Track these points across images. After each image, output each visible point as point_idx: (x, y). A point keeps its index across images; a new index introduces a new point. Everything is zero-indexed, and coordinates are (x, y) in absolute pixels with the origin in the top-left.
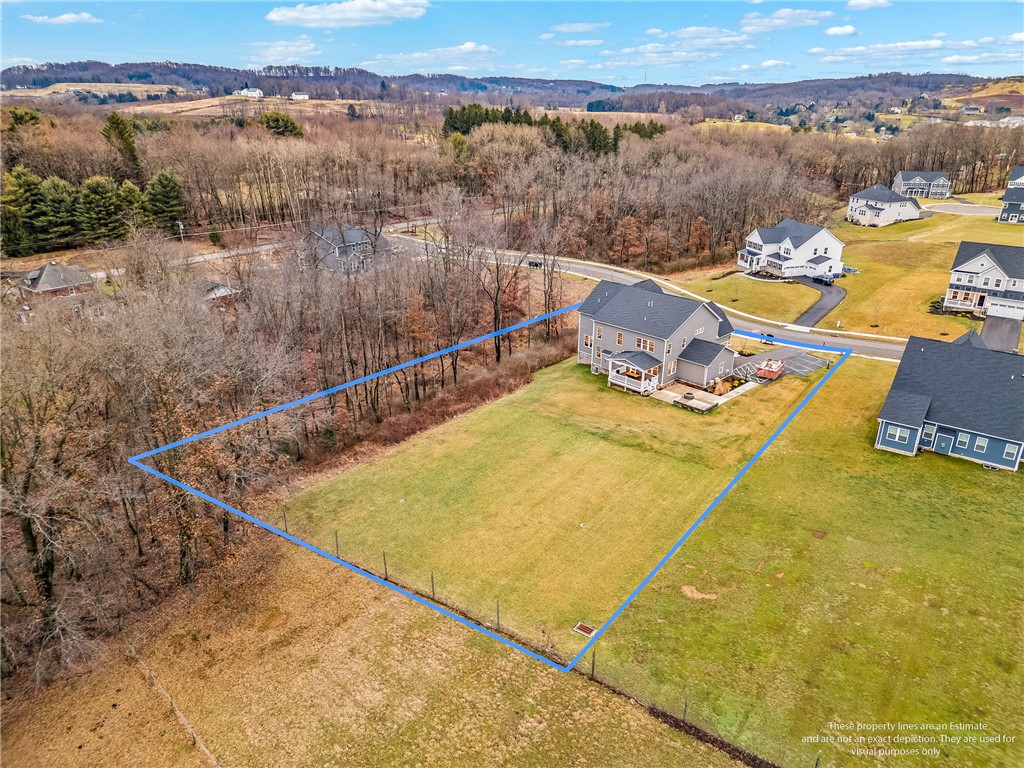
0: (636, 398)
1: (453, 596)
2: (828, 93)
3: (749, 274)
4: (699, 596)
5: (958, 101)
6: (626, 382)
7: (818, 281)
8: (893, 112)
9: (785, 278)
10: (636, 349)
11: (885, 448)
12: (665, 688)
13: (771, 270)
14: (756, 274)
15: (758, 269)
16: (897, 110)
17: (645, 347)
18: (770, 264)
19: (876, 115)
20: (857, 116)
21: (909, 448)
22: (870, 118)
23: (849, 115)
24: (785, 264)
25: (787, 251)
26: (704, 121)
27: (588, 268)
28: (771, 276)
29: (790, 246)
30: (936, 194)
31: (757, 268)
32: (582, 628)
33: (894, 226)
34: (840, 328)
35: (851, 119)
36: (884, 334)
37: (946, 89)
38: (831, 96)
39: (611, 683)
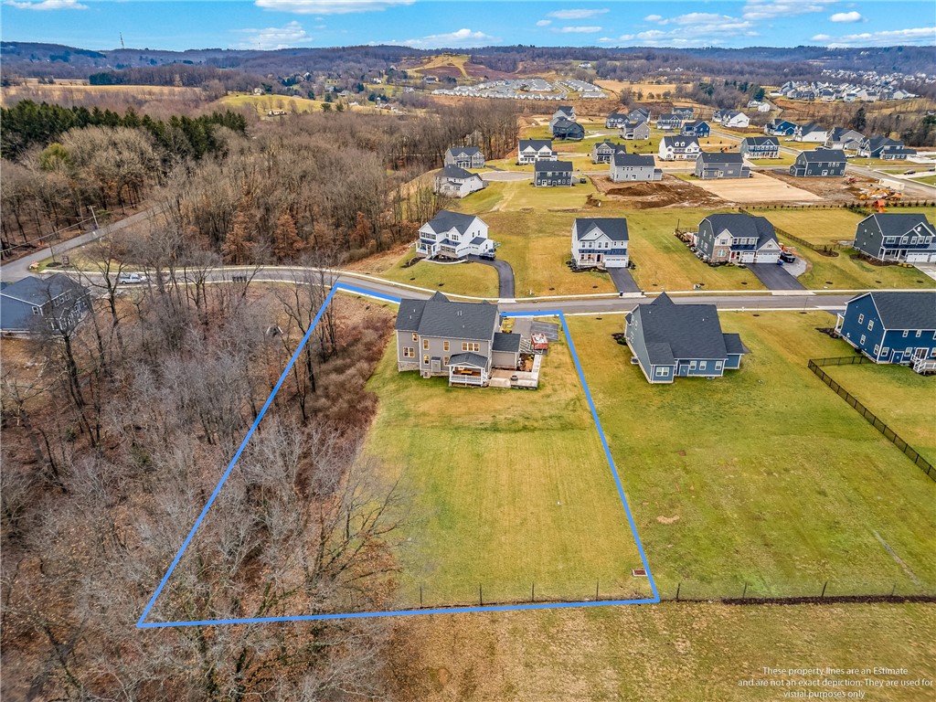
0: (480, 390)
1: (543, 593)
2: (315, 63)
3: (431, 259)
4: (670, 520)
5: (416, 71)
6: (466, 380)
7: (484, 258)
8: (376, 83)
9: (460, 259)
10: (463, 351)
11: (656, 382)
12: (715, 584)
13: (445, 253)
14: (437, 258)
15: (436, 254)
16: (379, 81)
17: (471, 349)
18: (443, 248)
19: (364, 84)
20: (350, 86)
21: (669, 379)
22: (361, 88)
23: (343, 85)
24: (457, 248)
25: (455, 237)
26: (227, 95)
27: (281, 272)
28: (449, 259)
29: (457, 234)
30: (476, 164)
31: (434, 254)
32: (637, 572)
33: (471, 196)
34: (532, 295)
35: (346, 88)
36: (562, 294)
37: (403, 61)
38: (317, 66)
39: (690, 597)
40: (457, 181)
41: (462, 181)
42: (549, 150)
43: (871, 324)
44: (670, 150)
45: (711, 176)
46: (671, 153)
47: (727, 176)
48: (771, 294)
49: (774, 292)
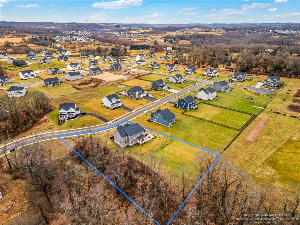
13: (70, 116)
17: (140, 135)
25: (72, 111)
34: (113, 119)
40: (20, 91)
41: (22, 91)
42: (33, 73)
43: (185, 103)
44: (72, 68)
45: (95, 75)
46: (73, 68)
47: (98, 74)
48: (154, 103)
49: (155, 102)
